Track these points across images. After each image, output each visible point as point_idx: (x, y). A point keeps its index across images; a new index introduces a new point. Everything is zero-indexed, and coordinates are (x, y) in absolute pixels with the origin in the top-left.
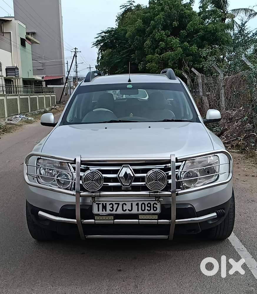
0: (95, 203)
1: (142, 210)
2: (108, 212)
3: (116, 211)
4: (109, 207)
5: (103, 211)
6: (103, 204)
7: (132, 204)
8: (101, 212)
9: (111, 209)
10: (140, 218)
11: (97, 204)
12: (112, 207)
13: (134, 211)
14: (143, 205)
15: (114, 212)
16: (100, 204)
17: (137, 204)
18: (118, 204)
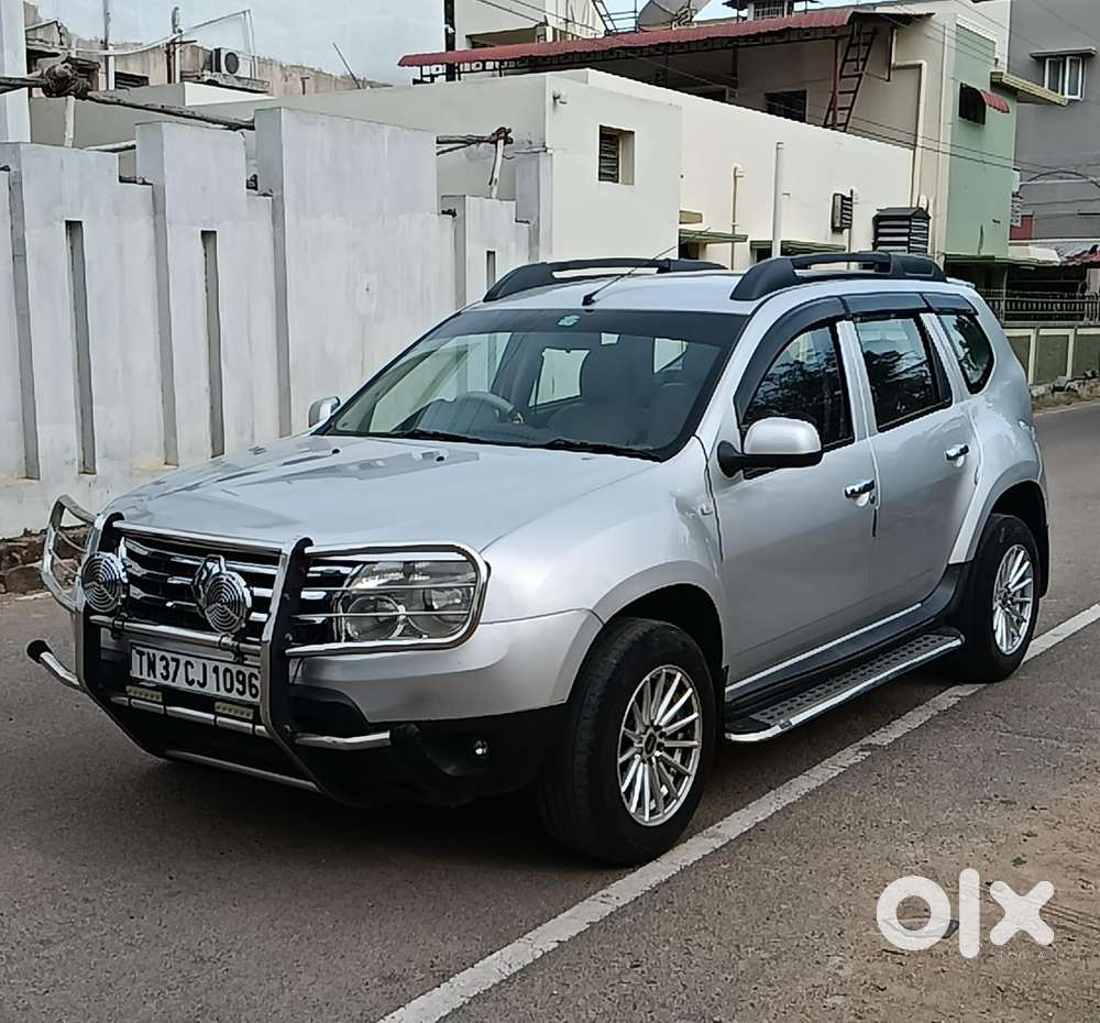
1: (226, 689)
13: (210, 689)
14: (228, 675)
17: (216, 670)
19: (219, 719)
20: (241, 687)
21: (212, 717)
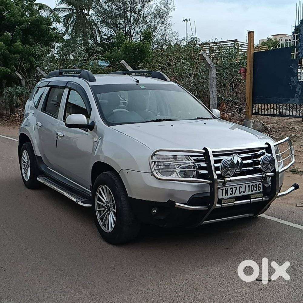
0: (220, 189)
2: (229, 196)
3: (235, 194)
4: (230, 192)
5: (225, 195)
6: (225, 189)
7: (245, 186)
8: (224, 197)
9: (231, 193)
10: (251, 197)
11: (221, 189)
12: (232, 191)
15: (233, 195)
16: (223, 189)
17: (249, 186)
18: (236, 188)
19: (252, 200)
20: (256, 189)
21: (249, 200)
